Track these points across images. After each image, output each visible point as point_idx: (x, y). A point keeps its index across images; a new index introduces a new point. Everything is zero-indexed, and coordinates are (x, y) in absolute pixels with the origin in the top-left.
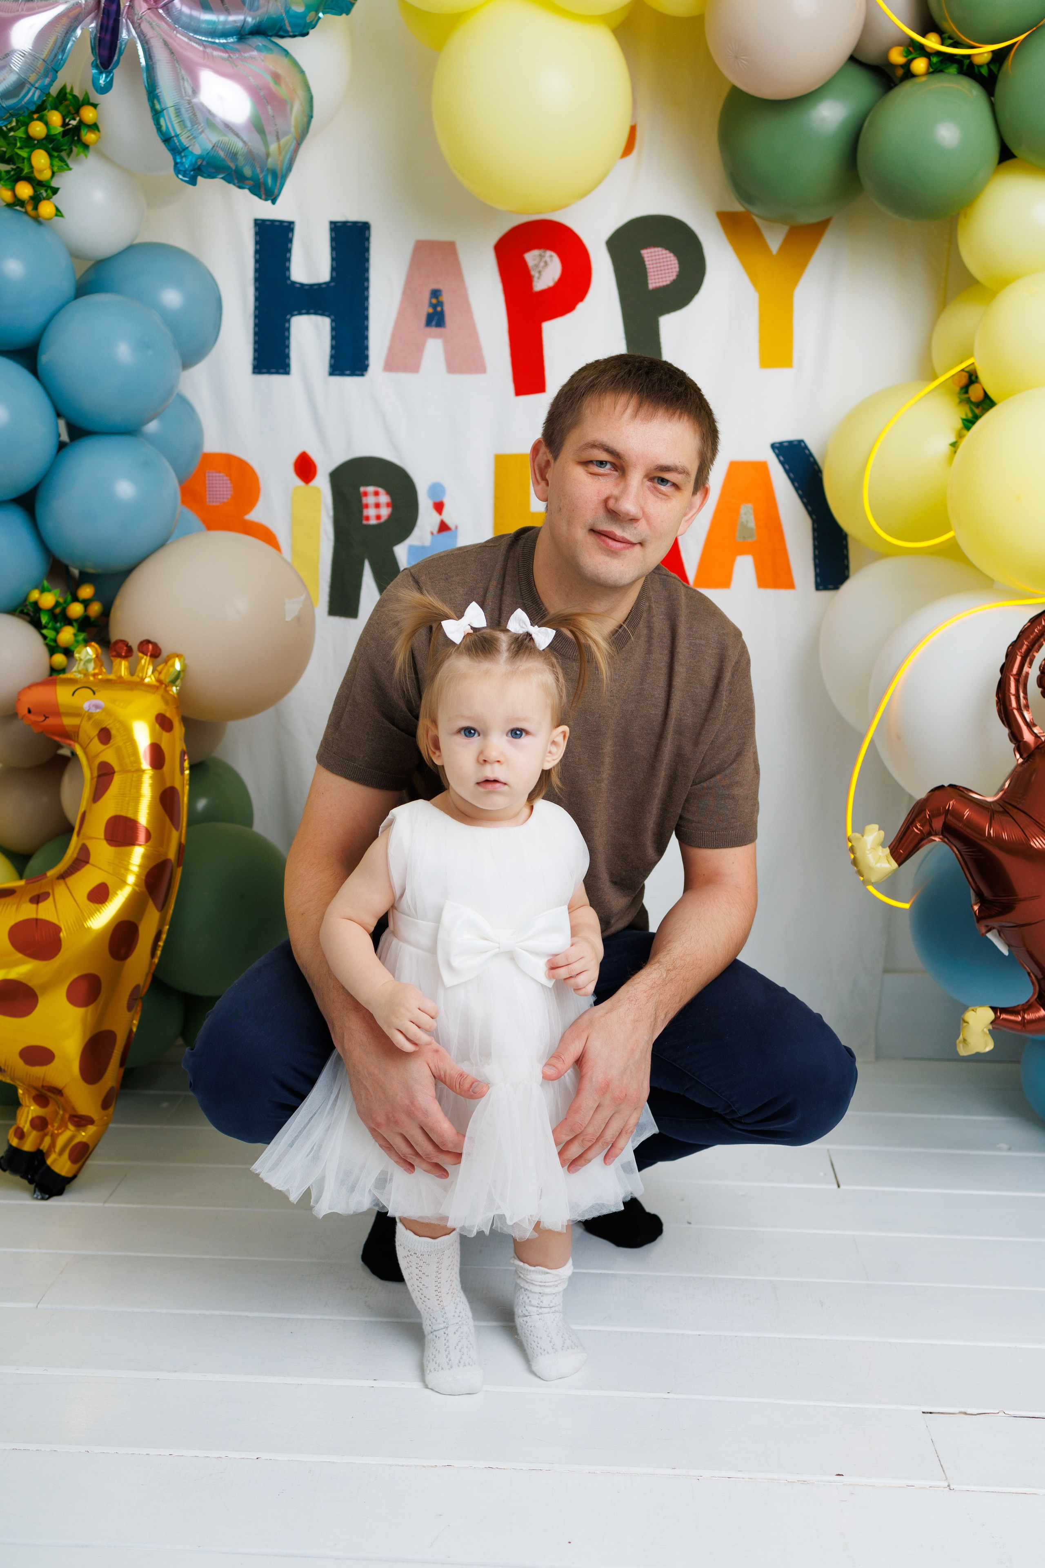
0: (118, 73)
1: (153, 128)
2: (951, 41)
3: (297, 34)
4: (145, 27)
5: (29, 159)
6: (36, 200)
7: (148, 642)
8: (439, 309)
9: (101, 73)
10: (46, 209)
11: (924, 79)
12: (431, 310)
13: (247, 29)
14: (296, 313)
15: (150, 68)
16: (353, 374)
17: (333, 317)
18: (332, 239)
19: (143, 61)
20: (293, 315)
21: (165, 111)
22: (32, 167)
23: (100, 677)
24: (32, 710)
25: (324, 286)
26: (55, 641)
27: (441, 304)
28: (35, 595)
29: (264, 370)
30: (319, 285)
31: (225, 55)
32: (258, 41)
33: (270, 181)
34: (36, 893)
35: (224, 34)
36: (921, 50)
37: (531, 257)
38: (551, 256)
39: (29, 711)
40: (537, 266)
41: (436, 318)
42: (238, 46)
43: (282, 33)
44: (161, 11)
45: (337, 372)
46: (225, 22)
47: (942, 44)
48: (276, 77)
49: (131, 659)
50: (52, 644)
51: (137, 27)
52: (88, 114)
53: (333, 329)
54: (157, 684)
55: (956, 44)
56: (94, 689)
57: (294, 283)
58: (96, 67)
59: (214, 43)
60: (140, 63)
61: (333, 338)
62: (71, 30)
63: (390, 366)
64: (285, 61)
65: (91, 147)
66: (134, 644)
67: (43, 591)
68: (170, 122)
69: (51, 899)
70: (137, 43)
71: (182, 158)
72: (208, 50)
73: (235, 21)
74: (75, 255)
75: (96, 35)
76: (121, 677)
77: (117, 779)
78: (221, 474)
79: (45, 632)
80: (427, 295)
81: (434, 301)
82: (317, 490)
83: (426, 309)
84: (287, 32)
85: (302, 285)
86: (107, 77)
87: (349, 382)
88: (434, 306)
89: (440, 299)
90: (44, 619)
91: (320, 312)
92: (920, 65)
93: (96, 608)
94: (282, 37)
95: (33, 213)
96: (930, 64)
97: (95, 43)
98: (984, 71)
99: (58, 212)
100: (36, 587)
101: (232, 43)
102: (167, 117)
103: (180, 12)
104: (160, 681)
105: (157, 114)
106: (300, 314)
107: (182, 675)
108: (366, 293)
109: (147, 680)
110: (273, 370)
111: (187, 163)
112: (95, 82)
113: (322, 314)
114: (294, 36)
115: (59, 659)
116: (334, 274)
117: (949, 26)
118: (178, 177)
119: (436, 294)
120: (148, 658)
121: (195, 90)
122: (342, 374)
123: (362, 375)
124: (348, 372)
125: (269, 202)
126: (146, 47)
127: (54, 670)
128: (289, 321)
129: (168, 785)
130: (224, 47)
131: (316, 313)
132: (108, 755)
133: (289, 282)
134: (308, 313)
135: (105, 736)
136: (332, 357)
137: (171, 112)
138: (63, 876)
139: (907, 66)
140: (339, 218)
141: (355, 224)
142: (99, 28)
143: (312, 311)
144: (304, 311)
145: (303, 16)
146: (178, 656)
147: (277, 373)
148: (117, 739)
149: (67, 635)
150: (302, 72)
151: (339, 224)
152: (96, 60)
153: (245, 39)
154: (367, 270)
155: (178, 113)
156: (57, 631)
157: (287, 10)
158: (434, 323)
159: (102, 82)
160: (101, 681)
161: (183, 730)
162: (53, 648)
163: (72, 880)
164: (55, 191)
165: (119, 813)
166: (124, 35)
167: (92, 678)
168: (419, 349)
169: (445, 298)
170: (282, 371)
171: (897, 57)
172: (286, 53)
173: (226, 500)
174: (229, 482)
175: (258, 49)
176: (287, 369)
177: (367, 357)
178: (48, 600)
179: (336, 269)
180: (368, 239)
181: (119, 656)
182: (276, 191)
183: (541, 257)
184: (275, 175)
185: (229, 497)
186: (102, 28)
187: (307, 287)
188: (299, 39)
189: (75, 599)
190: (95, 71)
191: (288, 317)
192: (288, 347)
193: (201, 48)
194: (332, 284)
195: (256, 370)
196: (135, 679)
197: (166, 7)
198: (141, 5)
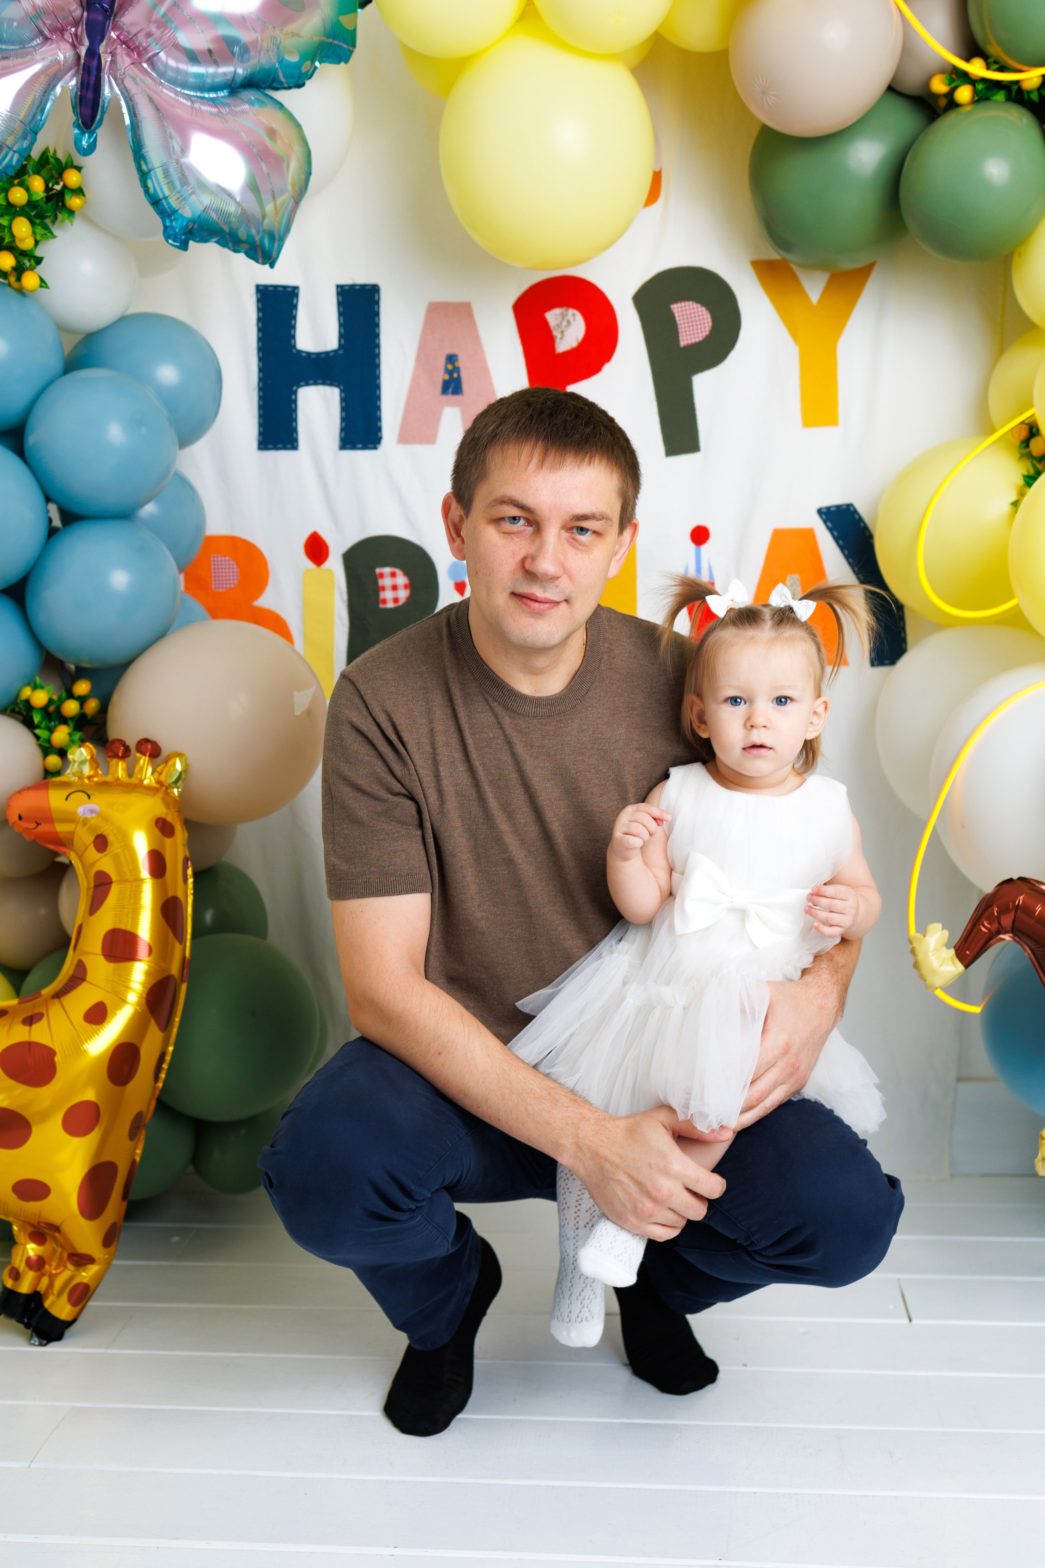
1: (141, 191)
2: (996, 66)
3: (292, 85)
4: (128, 83)
5: (10, 227)
6: (19, 271)
7: (147, 741)
8: (455, 375)
9: (83, 133)
10: (30, 280)
11: (969, 108)
12: (447, 377)
14: (302, 383)
15: (135, 127)
16: (365, 447)
17: (342, 387)
18: (339, 304)
19: (127, 121)
20: (299, 386)
21: (152, 173)
22: (13, 236)
23: (96, 779)
24: (23, 816)
25: (332, 354)
26: (49, 741)
27: (457, 369)
28: (27, 692)
29: (271, 446)
30: (327, 353)
31: (215, 110)
32: (250, 94)
33: (266, 242)
34: (29, 1013)
35: (214, 88)
36: (965, 77)
37: (553, 317)
38: (574, 315)
39: (20, 818)
40: (559, 326)
41: (452, 385)
42: (229, 101)
43: (276, 85)
44: (145, 65)
45: (348, 446)
46: (215, 75)
47: (987, 69)
48: (272, 133)
49: (128, 759)
50: (46, 745)
51: (121, 84)
52: (72, 178)
53: (342, 400)
54: (157, 786)
55: (1002, 69)
56: (89, 793)
57: (300, 352)
58: (78, 127)
59: (204, 98)
60: (124, 122)
61: (343, 409)
62: (49, 88)
63: (405, 438)
64: (280, 114)
65: (76, 213)
67: (35, 688)
68: (159, 184)
69: (43, 1021)
70: (120, 100)
71: (171, 221)
72: (197, 105)
73: (225, 74)
74: (62, 328)
75: (76, 93)
76: (118, 779)
77: (115, 890)
78: (227, 558)
79: (37, 731)
80: (442, 360)
81: (450, 367)
82: (330, 572)
83: (441, 376)
84: (282, 83)
85: (309, 354)
86: (90, 137)
87: (361, 457)
88: (450, 373)
89: (456, 364)
90: (37, 718)
91: (328, 382)
92: (964, 94)
93: (92, 705)
94: (277, 89)
95: (16, 285)
96: (975, 92)
97: (76, 102)
98: (1035, 97)
99: (43, 283)
100: (28, 684)
101: (222, 97)
102: (154, 179)
103: (166, 65)
104: (159, 782)
105: (144, 176)
106: (307, 384)
107: (183, 776)
108: (377, 361)
109: (146, 782)
110: (280, 446)
111: (177, 226)
112: (77, 143)
113: (331, 384)
114: (289, 88)
115: (53, 760)
116: (342, 341)
117: (994, 50)
118: (168, 242)
119: (451, 359)
120: (147, 758)
121: (185, 149)
122: (353, 447)
123: (375, 448)
124: (360, 446)
125: (267, 266)
126: (130, 104)
127: (48, 773)
128: (295, 393)
129: (170, 894)
130: (213, 102)
131: (324, 383)
132: (105, 863)
133: (294, 351)
134: (315, 383)
135: (101, 843)
136: (342, 430)
137: (159, 172)
138: (59, 995)
139: (950, 95)
140: (347, 281)
141: (363, 286)
142: (79, 84)
143: (320, 381)
144: (311, 382)
145: (298, 66)
146: (179, 755)
147: (284, 448)
148: (115, 846)
149: (61, 734)
150: (298, 126)
151: (346, 288)
152: (77, 120)
153: (236, 92)
154: (377, 336)
155: (166, 173)
156: (51, 731)
157: (281, 62)
158: (450, 390)
159: (84, 143)
160: (97, 783)
161: (186, 834)
162: (47, 749)
163: (67, 1000)
164: (39, 261)
165: (117, 926)
166: (106, 92)
167: (86, 781)
168: (435, 419)
169: (462, 363)
170: (289, 446)
171: (939, 86)
172: (280, 106)
173: (232, 586)
174: (235, 566)
175: (251, 103)
176: (295, 444)
177: (379, 429)
178: (40, 698)
179: (343, 336)
180: (377, 303)
181: (116, 756)
182: (274, 254)
183: (563, 316)
184: (272, 236)
185: (236, 582)
186: (83, 86)
187: (313, 356)
188: (295, 91)
189: (70, 695)
190: (76, 131)
191: (295, 388)
192: (295, 420)
193: (189, 103)
194: (341, 352)
195: (262, 446)
196: (134, 780)
197: (151, 61)
198: (124, 60)
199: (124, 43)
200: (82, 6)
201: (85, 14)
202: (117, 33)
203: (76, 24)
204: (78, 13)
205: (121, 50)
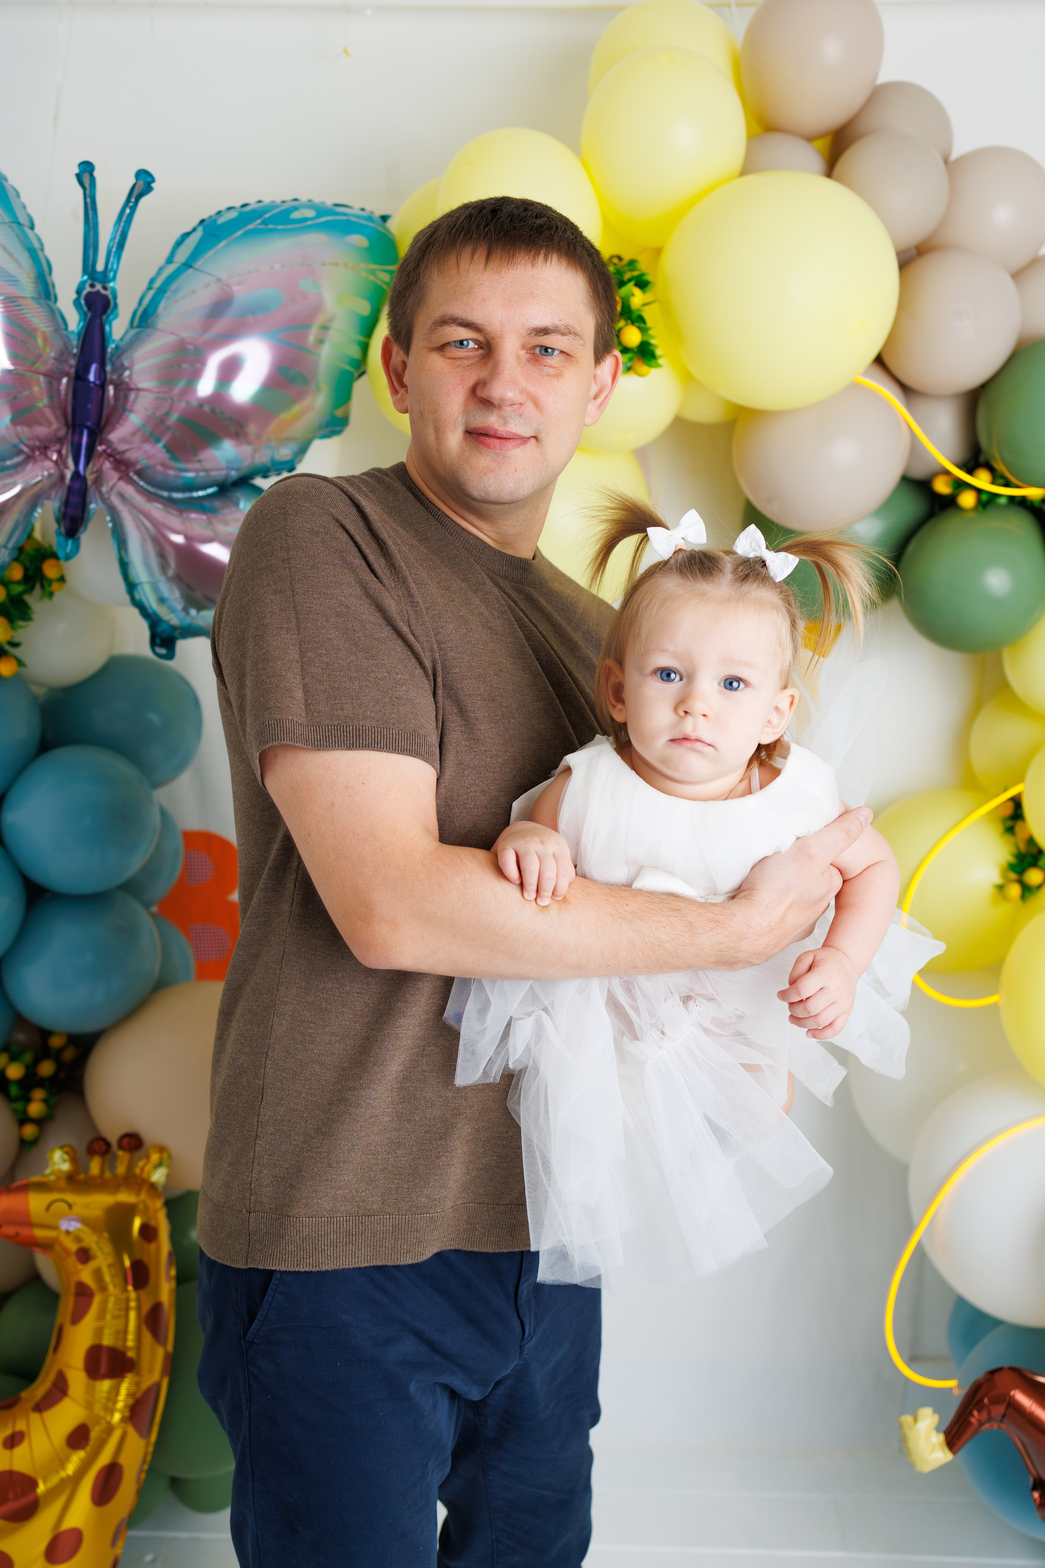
0: (86, 537)
2: (1001, 481)
4: (115, 501)
7: (129, 1136)
9: (67, 540)
10: (7, 666)
11: (972, 515)
13: (230, 481)
26: (25, 1112)
28: (2, 1062)
34: (8, 1432)
36: (970, 486)
47: (993, 483)
49: (108, 1156)
50: (22, 1116)
52: (52, 570)
55: (1007, 484)
66: (113, 1139)
67: (11, 1059)
69: (25, 1444)
75: (59, 509)
77: (97, 1300)
78: (200, 853)
79: (14, 1104)
86: (73, 543)
90: (14, 1091)
92: (968, 499)
93: (68, 1057)
96: (979, 501)
98: (1039, 510)
99: (21, 661)
104: (141, 1179)
115: (29, 1131)
117: (1001, 465)
120: (125, 1153)
127: (25, 1145)
132: (86, 1275)
135: (83, 1255)
138: (40, 1407)
139: (953, 498)
146: (161, 1147)
148: (97, 1257)
149: (38, 1104)
156: (27, 1101)
162: (23, 1120)
163: (49, 1415)
164: (16, 646)
165: (101, 1341)
166: (92, 506)
171: (942, 487)
173: (205, 881)
174: (208, 862)
178: (16, 1071)
181: (96, 1154)
185: (208, 877)
186: (66, 503)
197: (139, 473)
198: (112, 476)
199: (110, 455)
200: (67, 424)
201: (70, 431)
202: (104, 447)
203: (60, 441)
204: (62, 432)
205: (107, 465)
